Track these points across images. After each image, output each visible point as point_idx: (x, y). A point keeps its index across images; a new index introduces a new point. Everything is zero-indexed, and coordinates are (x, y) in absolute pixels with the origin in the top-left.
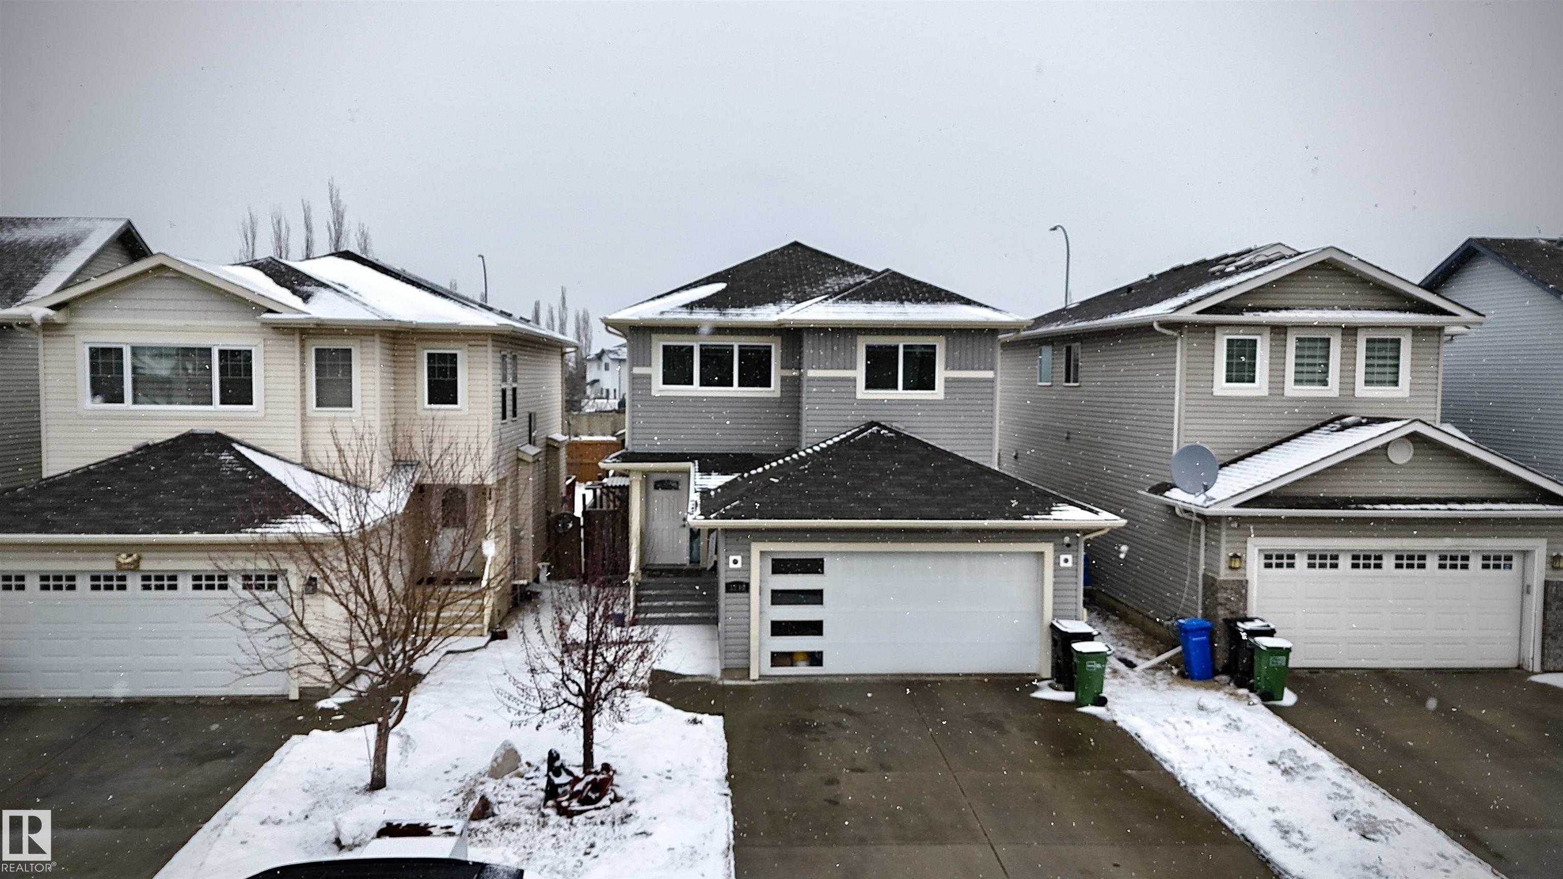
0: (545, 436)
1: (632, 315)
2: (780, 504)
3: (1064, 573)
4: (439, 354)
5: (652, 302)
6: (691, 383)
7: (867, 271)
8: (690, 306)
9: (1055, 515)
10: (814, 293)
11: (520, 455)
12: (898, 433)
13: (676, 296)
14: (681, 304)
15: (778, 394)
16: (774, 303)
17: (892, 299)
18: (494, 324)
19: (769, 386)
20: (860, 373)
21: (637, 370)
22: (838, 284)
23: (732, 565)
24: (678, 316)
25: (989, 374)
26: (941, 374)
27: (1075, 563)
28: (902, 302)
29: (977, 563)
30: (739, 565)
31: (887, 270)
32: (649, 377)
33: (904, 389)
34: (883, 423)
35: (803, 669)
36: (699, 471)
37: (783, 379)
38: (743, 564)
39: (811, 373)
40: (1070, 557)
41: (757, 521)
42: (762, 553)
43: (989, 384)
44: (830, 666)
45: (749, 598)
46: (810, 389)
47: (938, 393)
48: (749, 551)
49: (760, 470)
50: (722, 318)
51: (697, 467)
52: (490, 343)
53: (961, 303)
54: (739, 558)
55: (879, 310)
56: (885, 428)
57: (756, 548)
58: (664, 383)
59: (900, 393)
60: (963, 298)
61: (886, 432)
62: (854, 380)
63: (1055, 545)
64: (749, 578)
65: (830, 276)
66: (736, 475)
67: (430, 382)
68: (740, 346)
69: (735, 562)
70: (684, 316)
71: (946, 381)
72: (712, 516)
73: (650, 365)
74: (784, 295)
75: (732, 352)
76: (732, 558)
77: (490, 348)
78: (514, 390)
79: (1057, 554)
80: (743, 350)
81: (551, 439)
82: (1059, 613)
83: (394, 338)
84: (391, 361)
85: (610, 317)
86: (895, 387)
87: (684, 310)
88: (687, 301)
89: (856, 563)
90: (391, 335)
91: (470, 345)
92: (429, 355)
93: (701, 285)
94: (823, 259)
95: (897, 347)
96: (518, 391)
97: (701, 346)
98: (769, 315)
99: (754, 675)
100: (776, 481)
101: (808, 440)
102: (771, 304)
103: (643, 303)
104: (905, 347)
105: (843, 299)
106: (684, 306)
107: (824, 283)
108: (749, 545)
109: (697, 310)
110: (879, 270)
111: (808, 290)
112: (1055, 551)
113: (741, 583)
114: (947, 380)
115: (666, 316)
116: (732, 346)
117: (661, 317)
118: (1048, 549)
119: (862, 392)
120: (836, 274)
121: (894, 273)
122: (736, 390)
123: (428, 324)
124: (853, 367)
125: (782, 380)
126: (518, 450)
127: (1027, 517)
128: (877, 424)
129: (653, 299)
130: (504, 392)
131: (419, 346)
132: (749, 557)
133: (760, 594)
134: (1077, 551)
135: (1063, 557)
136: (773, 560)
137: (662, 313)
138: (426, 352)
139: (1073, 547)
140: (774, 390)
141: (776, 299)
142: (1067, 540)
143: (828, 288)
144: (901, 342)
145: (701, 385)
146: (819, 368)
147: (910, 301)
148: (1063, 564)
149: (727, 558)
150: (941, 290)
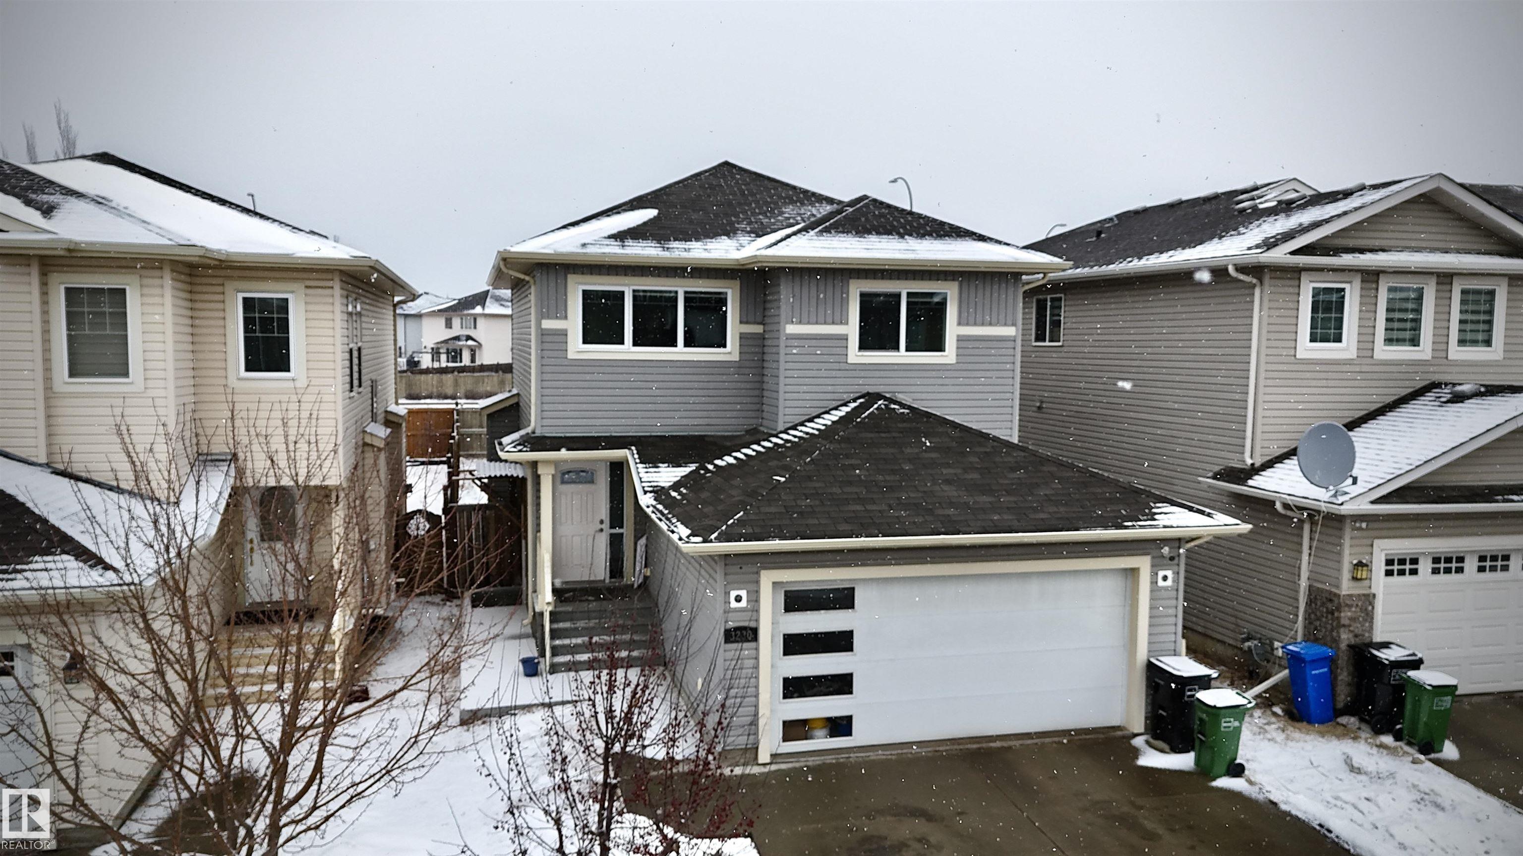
1: (544, 248)
2: (801, 514)
3: (1164, 594)
4: (259, 299)
5: (565, 231)
6: (622, 342)
7: (830, 201)
8: (621, 237)
9: (1162, 520)
10: (774, 224)
11: (368, 440)
12: (910, 407)
13: (594, 224)
14: (606, 235)
15: (736, 357)
16: (728, 235)
17: (889, 233)
18: (347, 257)
19: (725, 346)
20: (852, 329)
21: (547, 324)
22: (800, 214)
23: (734, 604)
24: (607, 250)
25: (1010, 331)
26: (953, 330)
27: (1176, 581)
28: (902, 236)
29: (1051, 585)
30: (743, 604)
31: (865, 197)
32: (564, 333)
33: (907, 350)
34: (888, 395)
35: (821, 742)
36: (641, 463)
37: (743, 337)
38: (748, 601)
39: (792, 329)
40: (1169, 573)
41: (777, 542)
42: (775, 584)
43: (1011, 344)
44: (861, 736)
45: (757, 649)
46: (788, 350)
47: (949, 355)
48: (758, 582)
49: (730, 460)
50: (666, 254)
51: (636, 456)
52: (337, 285)
53: (975, 240)
54: (743, 593)
55: (879, 245)
56: (895, 402)
57: (768, 578)
58: (585, 342)
59: (902, 356)
60: (975, 234)
61: (897, 407)
62: (845, 338)
63: (1153, 558)
64: (757, 621)
65: (785, 204)
66: (693, 467)
67: (246, 339)
68: (686, 292)
69: (738, 599)
70: (614, 250)
71: (958, 340)
72: (713, 537)
73: (566, 318)
74: (737, 225)
75: (675, 300)
76: (733, 594)
77: (337, 291)
78: (359, 349)
79: (1155, 569)
80: (690, 298)
81: (391, 412)
82: (1156, 647)
83: (190, 275)
84: (187, 308)
85: (513, 249)
86: (897, 348)
87: (612, 242)
88: (614, 231)
89: (898, 592)
90: (187, 270)
91: (307, 287)
92: (245, 300)
93: (625, 210)
94: (770, 185)
95: (898, 296)
96: (363, 352)
97: (634, 291)
98: (727, 251)
99: (764, 756)
100: (783, 479)
101: (788, 418)
102: (725, 238)
103: (553, 231)
104: (909, 295)
105: (827, 230)
106: (610, 237)
107: (782, 213)
108: (758, 573)
109: (629, 242)
110: (846, 199)
111: (765, 221)
112: (1153, 566)
113: (744, 628)
114: (960, 339)
115: (591, 250)
116: (676, 292)
117: (584, 251)
118: (1143, 563)
119: (855, 355)
120: (792, 202)
121: (875, 200)
122: (680, 352)
123: (246, 255)
124: (844, 321)
125: (741, 338)
126: (364, 432)
127: (1130, 524)
128: (879, 396)
129: (564, 227)
130: (351, 351)
131: (230, 286)
132: (757, 592)
133: (772, 642)
134: (1178, 565)
135: (1161, 574)
136: (786, 592)
137: (584, 245)
138: (241, 296)
139: (1176, 561)
140: (731, 351)
141: (729, 232)
142: (1166, 550)
143: (788, 218)
144: (904, 288)
145: (635, 344)
146: (800, 322)
147: (911, 235)
148: (1161, 583)
149: (727, 594)
150: (942, 224)
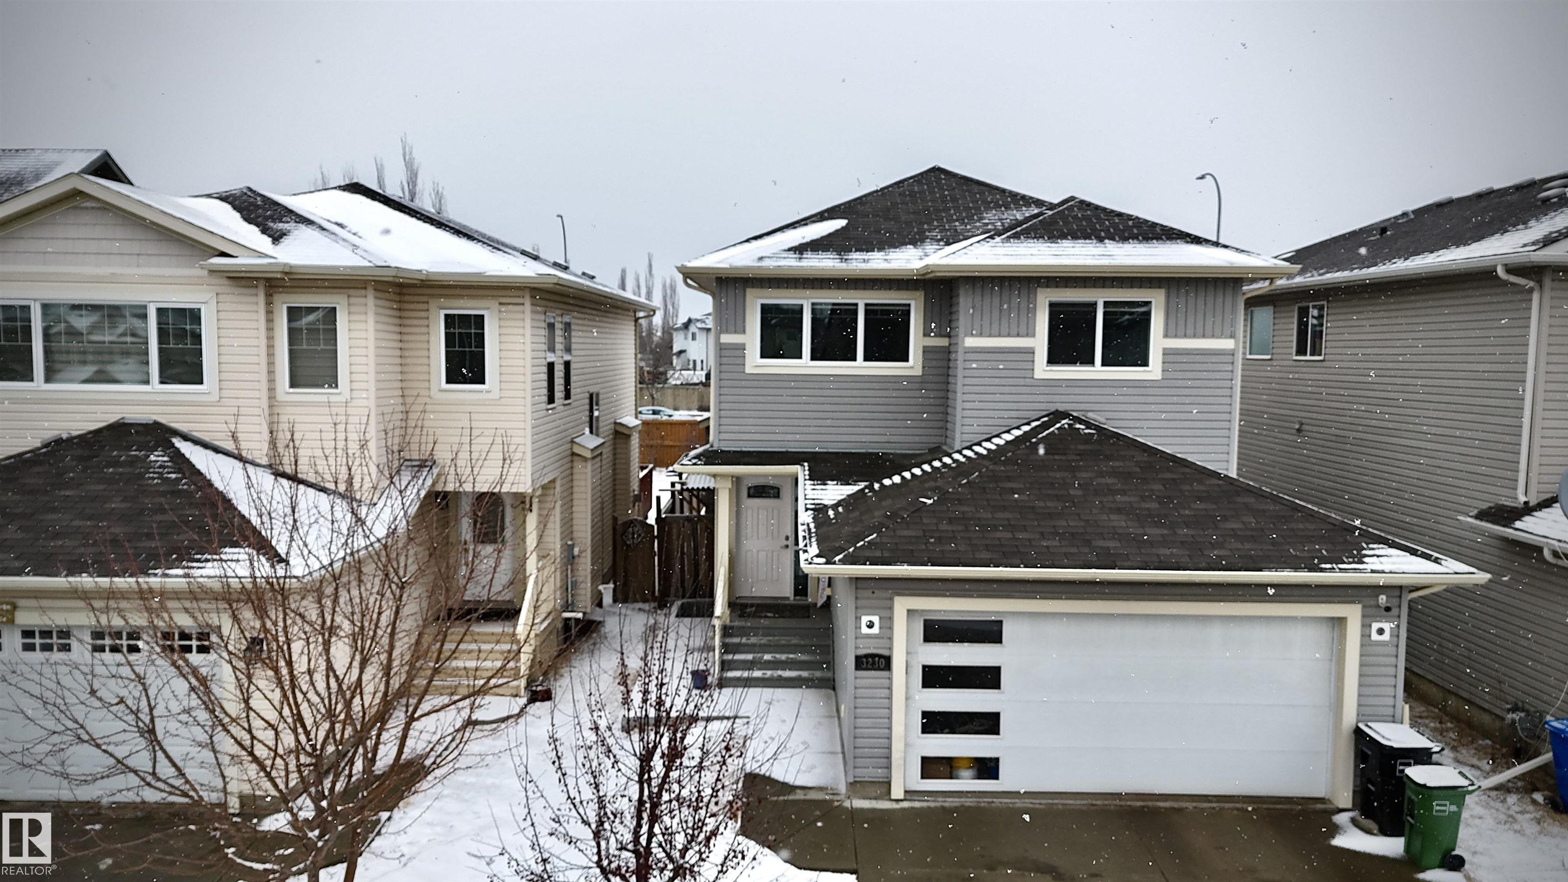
0: (613, 420)
1: (719, 262)
2: (939, 540)
3: (1379, 650)
4: (459, 315)
5: (747, 244)
6: (800, 357)
7: (1039, 203)
8: (800, 249)
9: (1372, 563)
10: (969, 231)
11: (576, 450)
12: (1098, 428)
13: (779, 236)
14: (786, 247)
15: (918, 372)
16: (914, 243)
17: (1087, 237)
18: (533, 275)
19: (907, 360)
20: (1040, 342)
21: (726, 338)
22: (1000, 220)
23: (865, 630)
24: (782, 263)
25: (1227, 344)
26: (1158, 343)
27: (1395, 634)
28: (1101, 240)
29: (1236, 632)
30: (876, 630)
31: (1072, 198)
32: (742, 347)
33: (1103, 365)
34: (1075, 414)
35: (966, 783)
36: (810, 479)
37: (926, 350)
38: (880, 628)
39: (970, 342)
40: (1387, 626)
41: (906, 567)
42: (910, 612)
43: (1229, 359)
44: (1008, 781)
45: (890, 679)
46: (967, 365)
47: (1154, 370)
48: (891, 608)
49: (897, 479)
50: (843, 266)
51: (807, 473)
52: (528, 301)
53: (1188, 242)
54: (876, 619)
55: (1072, 251)
56: (1080, 421)
57: (902, 605)
58: (762, 356)
59: (1098, 371)
60: (1189, 235)
61: (1082, 427)
62: (1031, 352)
63: (1364, 607)
64: (891, 649)
65: (988, 209)
66: (862, 485)
67: (447, 353)
68: (866, 305)
69: (871, 625)
70: (791, 263)
71: (1164, 354)
72: (837, 559)
73: (744, 332)
74: (927, 234)
75: (855, 312)
76: (865, 619)
77: (528, 307)
78: (567, 365)
79: (1368, 621)
80: (870, 311)
81: (620, 424)
82: (1368, 710)
83: (400, 294)
84: (396, 325)
85: (689, 265)
86: (1091, 362)
87: (791, 255)
88: (795, 243)
89: (1052, 629)
90: (397, 290)
91: (500, 304)
92: (447, 316)
93: (814, 222)
94: (976, 188)
95: (1094, 305)
96: (573, 366)
97: (813, 304)
98: (908, 261)
99: (897, 792)
100: (930, 502)
101: (966, 437)
102: (911, 247)
103: (734, 245)
104: (1106, 304)
105: (1016, 236)
106: (790, 250)
107: (980, 219)
108: (892, 599)
109: (808, 255)
110: (1056, 201)
111: (960, 228)
112: (1364, 616)
113: (880, 656)
114: (1166, 352)
115: (766, 263)
116: (856, 305)
117: (760, 264)
118: (1353, 613)
119: (1042, 369)
120: (997, 206)
121: (1082, 202)
122: (860, 366)
123: (443, 274)
124: (1031, 333)
125: (924, 352)
126: (572, 442)
127: (1329, 566)
128: (1065, 415)
129: (748, 241)
130: (551, 366)
131: (433, 304)
132: (891, 618)
133: (907, 673)
134: (1399, 616)
135: (1375, 626)
136: (925, 621)
137: (761, 259)
138: (443, 313)
139: (1395, 611)
140: (914, 365)
141: (917, 240)
142: (1383, 599)
143: (987, 224)
144: (1100, 297)
145: (813, 358)
146: (981, 335)
147: (1113, 239)
148: (1375, 636)
149: (858, 619)
150: (1154, 225)
